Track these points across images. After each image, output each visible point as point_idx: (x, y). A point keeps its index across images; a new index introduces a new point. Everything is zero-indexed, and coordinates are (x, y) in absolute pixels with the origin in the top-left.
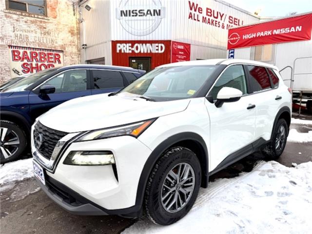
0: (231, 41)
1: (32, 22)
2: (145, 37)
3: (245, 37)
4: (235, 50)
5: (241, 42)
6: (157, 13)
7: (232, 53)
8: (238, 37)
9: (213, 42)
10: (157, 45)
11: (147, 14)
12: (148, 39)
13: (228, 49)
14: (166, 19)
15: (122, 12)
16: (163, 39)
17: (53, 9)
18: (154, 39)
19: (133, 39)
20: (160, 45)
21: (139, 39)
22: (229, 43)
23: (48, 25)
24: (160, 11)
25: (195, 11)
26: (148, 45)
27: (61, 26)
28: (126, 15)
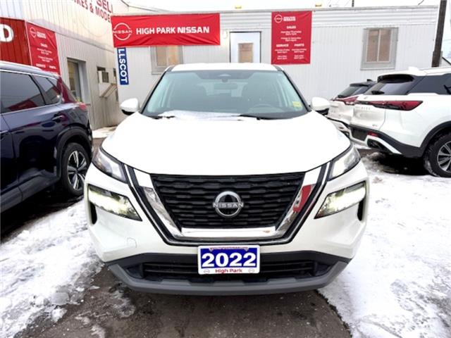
0: (118, 35)
3: (140, 31)
4: (127, 49)
5: (134, 39)
7: (122, 52)
8: (128, 30)
22: (114, 37)
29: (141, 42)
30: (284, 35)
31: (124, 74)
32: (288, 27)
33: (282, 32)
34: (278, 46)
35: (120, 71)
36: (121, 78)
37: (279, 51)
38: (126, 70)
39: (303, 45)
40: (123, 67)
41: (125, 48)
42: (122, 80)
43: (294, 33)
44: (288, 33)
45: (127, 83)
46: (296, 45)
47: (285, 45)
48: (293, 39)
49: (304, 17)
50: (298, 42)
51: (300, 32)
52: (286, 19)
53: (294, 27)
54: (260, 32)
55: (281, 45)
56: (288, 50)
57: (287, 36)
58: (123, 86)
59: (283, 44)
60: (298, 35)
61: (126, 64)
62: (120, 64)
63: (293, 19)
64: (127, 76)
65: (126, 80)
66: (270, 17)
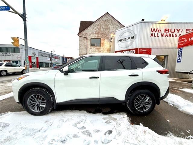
0: (180, 43)
1: (96, 49)
2: (127, 48)
3: (191, 39)
4: (183, 48)
5: (188, 43)
6: (133, 38)
7: (180, 50)
8: (185, 40)
9: (171, 45)
10: (132, 51)
11: (128, 39)
12: (128, 49)
13: (178, 48)
14: (136, 39)
15: (119, 40)
16: (134, 48)
17: (103, 44)
18: (131, 49)
19: (122, 50)
20: (133, 51)
21: (125, 49)
22: (179, 44)
23: (101, 49)
24: (134, 37)
25: (156, 32)
26: (128, 51)
27: (104, 49)
28: (120, 41)
29: (190, 44)
31: (179, 58)
35: (178, 57)
36: (178, 60)
38: (181, 57)
40: (180, 56)
41: (182, 48)
42: (178, 61)
45: (180, 62)
58: (178, 63)
61: (181, 54)
62: (179, 54)
64: (181, 59)
65: (180, 61)
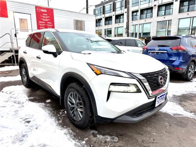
30: (42, 18)
32: (44, 14)
33: (41, 16)
34: (40, 22)
37: (41, 25)
39: (51, 23)
43: (47, 17)
44: (44, 17)
46: (48, 23)
47: (43, 22)
48: (47, 20)
49: (50, 11)
50: (49, 21)
51: (49, 17)
52: (42, 10)
53: (46, 15)
54: (30, 14)
55: (41, 22)
56: (45, 25)
57: (44, 18)
59: (42, 21)
60: (48, 18)
63: (45, 11)
66: (35, 8)
